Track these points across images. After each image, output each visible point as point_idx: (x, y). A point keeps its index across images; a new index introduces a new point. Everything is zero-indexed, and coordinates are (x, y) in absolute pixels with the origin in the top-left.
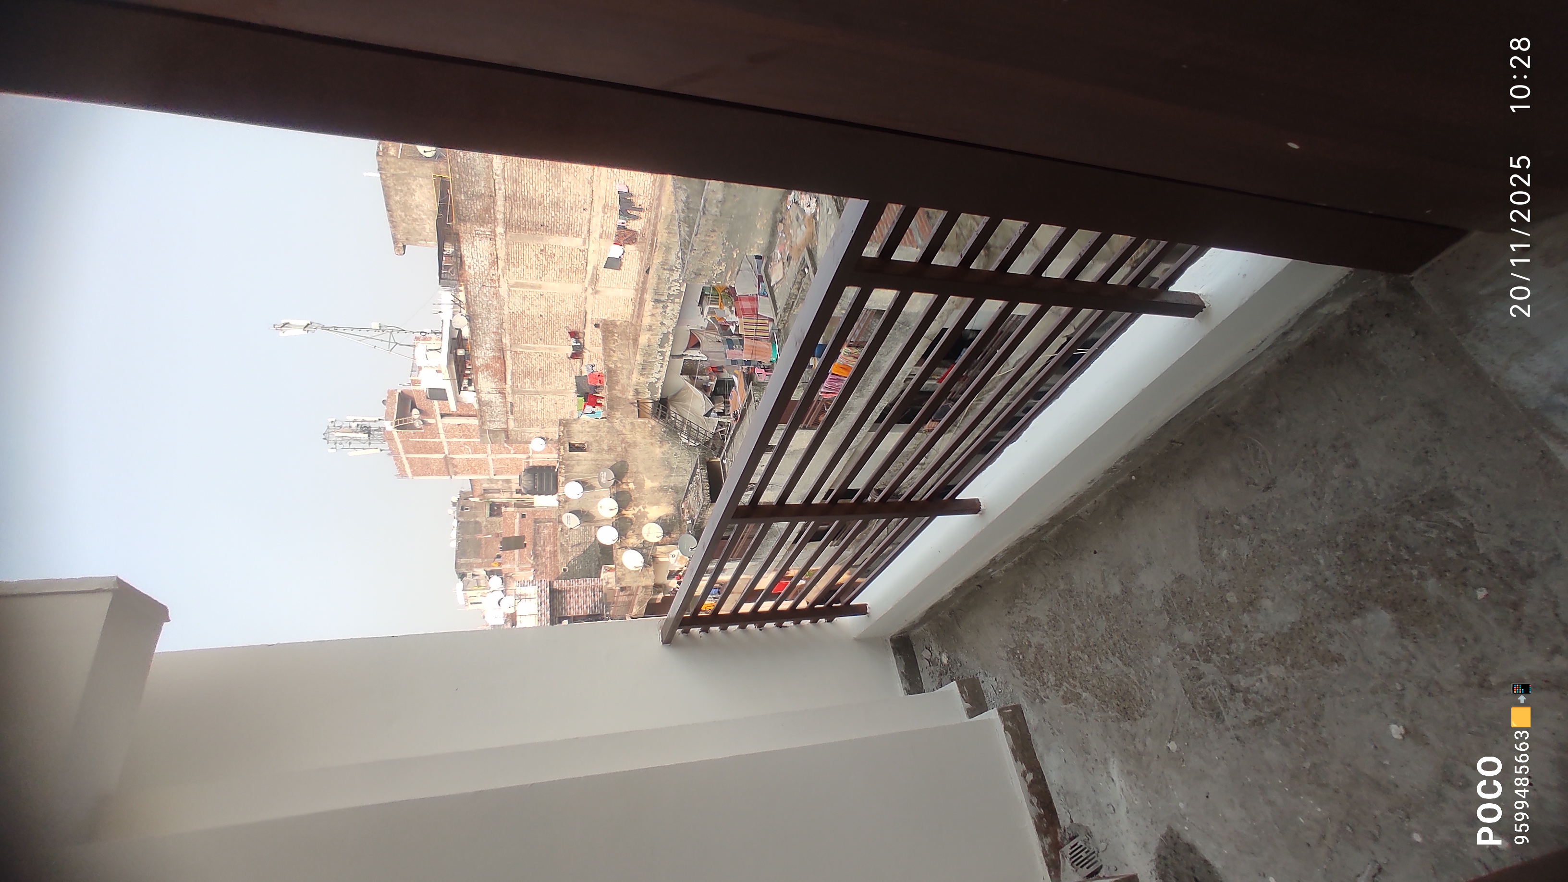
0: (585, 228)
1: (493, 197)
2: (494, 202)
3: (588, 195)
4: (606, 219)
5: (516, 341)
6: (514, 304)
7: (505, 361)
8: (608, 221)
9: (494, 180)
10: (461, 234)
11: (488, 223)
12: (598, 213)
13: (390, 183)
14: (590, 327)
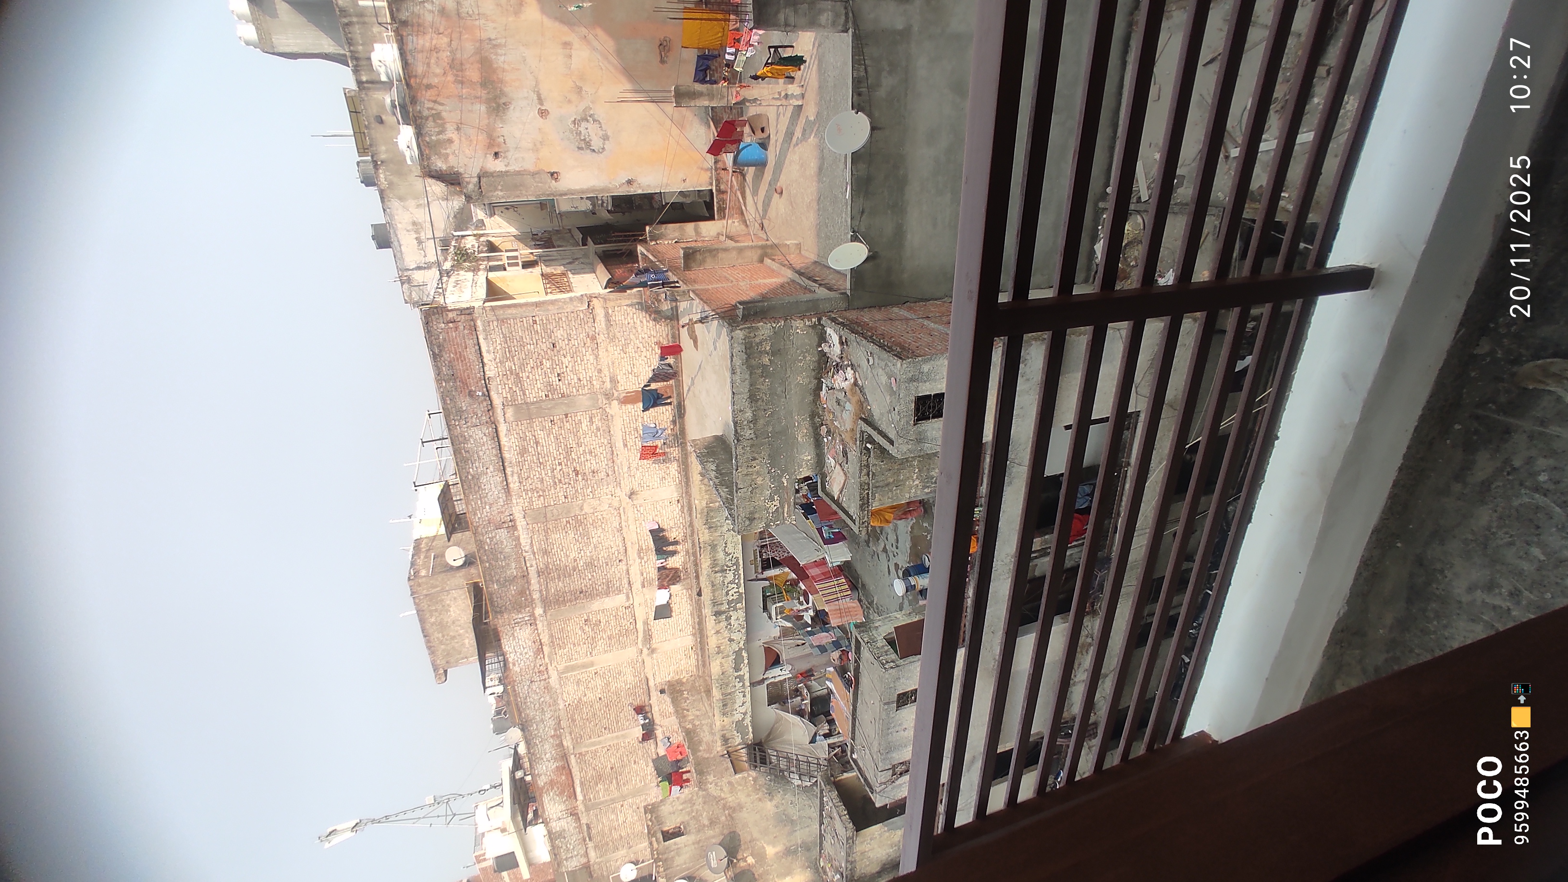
0: (625, 581)
1: (525, 576)
2: (528, 582)
3: (620, 544)
4: (643, 564)
5: (579, 740)
6: (569, 693)
7: (570, 770)
8: (646, 566)
9: (524, 558)
10: (499, 629)
11: (526, 606)
12: (635, 560)
13: (424, 605)
14: (655, 695)
